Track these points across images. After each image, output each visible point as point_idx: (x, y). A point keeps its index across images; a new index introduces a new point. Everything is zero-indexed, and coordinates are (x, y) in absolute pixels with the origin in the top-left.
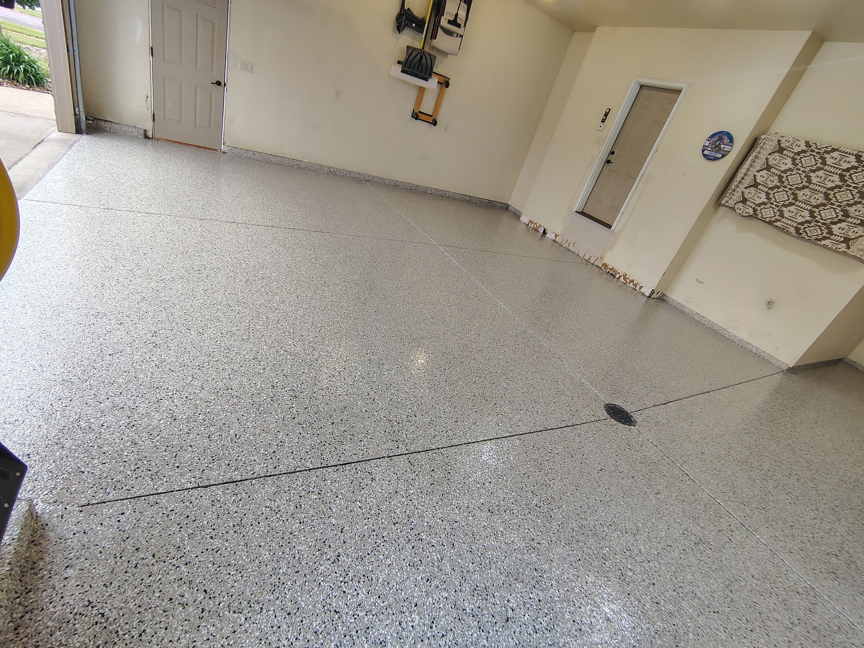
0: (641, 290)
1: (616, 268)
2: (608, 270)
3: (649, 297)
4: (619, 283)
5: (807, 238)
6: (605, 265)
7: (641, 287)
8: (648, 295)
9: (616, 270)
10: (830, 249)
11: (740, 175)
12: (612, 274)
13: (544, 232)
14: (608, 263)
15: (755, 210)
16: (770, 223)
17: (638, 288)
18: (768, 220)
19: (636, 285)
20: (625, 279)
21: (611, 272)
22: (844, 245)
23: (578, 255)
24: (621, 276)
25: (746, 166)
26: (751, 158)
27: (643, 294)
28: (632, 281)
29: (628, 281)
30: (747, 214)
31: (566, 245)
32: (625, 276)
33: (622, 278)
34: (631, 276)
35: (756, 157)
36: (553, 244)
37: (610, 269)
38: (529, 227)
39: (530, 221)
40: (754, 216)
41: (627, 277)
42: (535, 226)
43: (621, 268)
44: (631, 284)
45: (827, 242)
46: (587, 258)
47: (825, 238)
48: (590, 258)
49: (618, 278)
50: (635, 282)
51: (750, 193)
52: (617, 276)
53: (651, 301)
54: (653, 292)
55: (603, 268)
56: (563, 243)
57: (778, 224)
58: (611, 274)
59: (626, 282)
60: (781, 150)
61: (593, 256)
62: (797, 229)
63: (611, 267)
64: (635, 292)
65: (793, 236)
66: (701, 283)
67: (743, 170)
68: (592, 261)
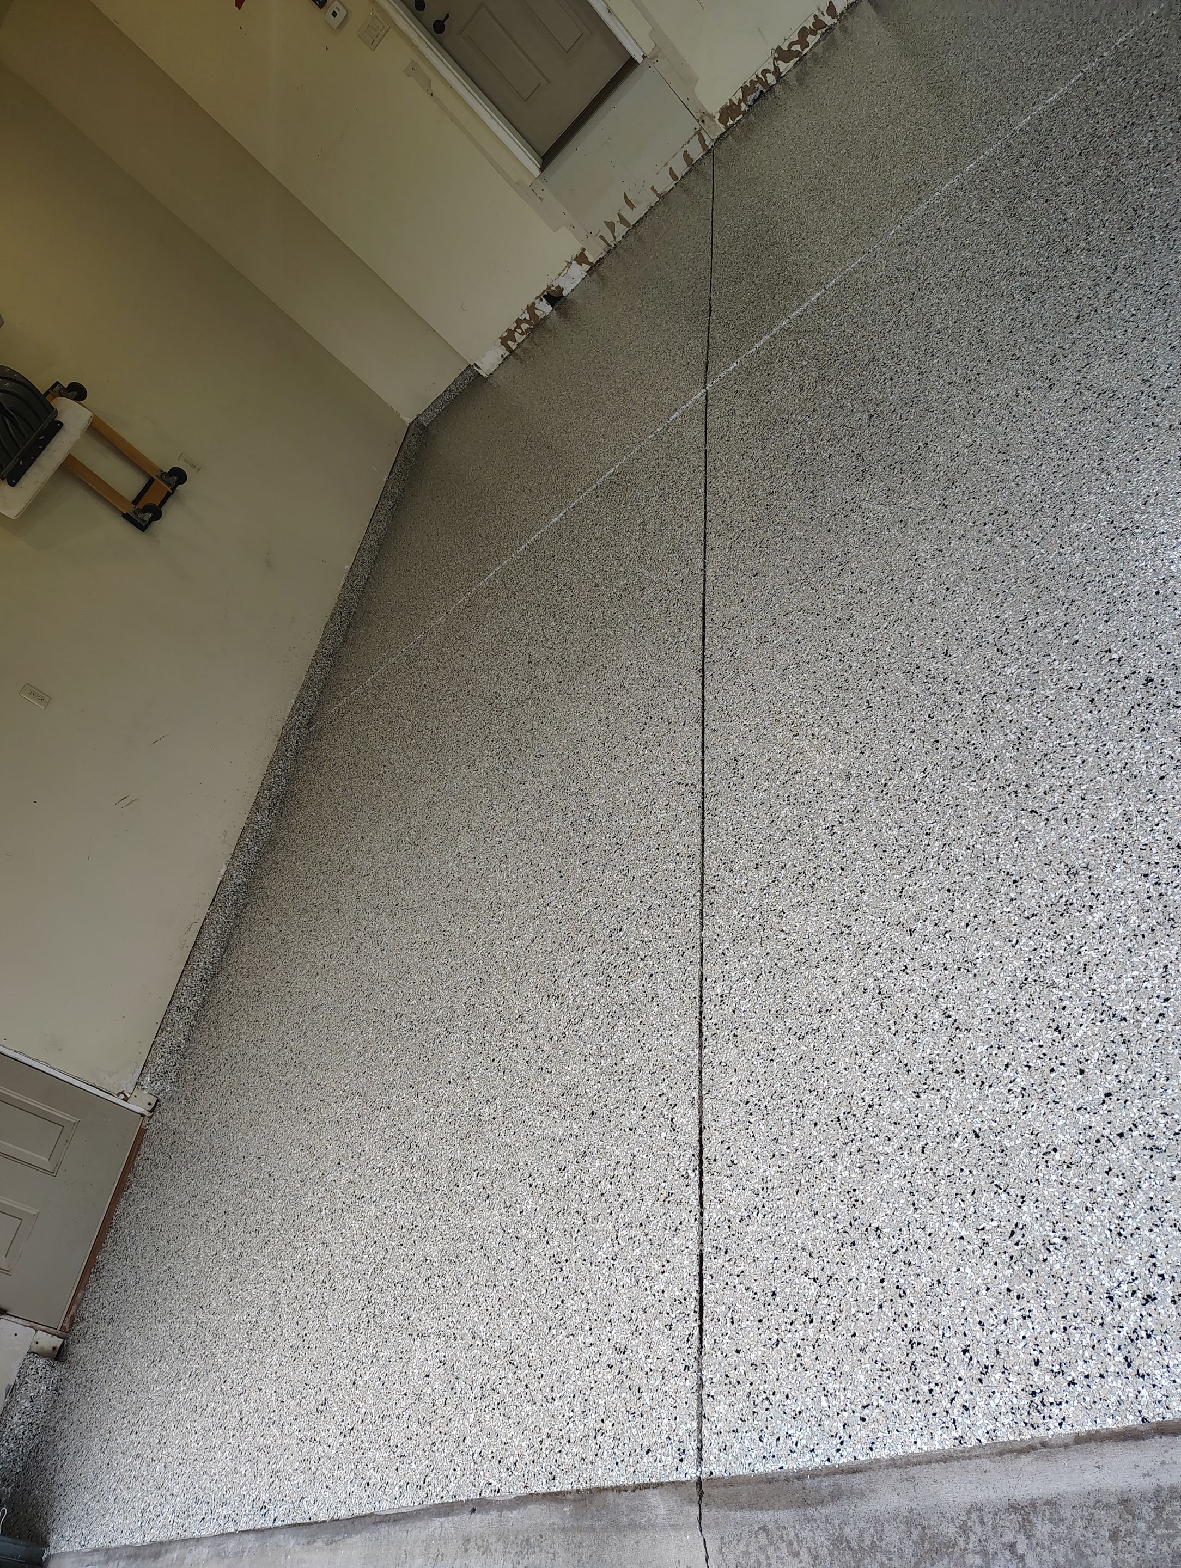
0: (838, 12)
1: (746, 75)
2: (744, 107)
4: (792, 80)
6: (728, 111)
7: (831, 9)
9: (754, 78)
12: (760, 95)
13: (553, 297)
14: (724, 101)
17: (828, 20)
19: (818, 23)
20: (787, 56)
21: (750, 99)
23: (663, 197)
24: (776, 68)
27: (851, 7)
28: (803, 33)
29: (797, 47)
31: (621, 230)
32: (782, 54)
33: (783, 67)
34: (785, 34)
36: (602, 278)
37: (744, 99)
38: (518, 351)
39: (504, 341)
41: (785, 48)
42: (525, 326)
44: (809, 38)
46: (681, 168)
48: (686, 156)
49: (779, 78)
50: (809, 24)
52: (771, 79)
55: (731, 122)
56: (610, 239)
58: (757, 98)
59: (798, 53)
61: (686, 148)
63: (740, 95)
64: (837, 33)
68: (696, 152)
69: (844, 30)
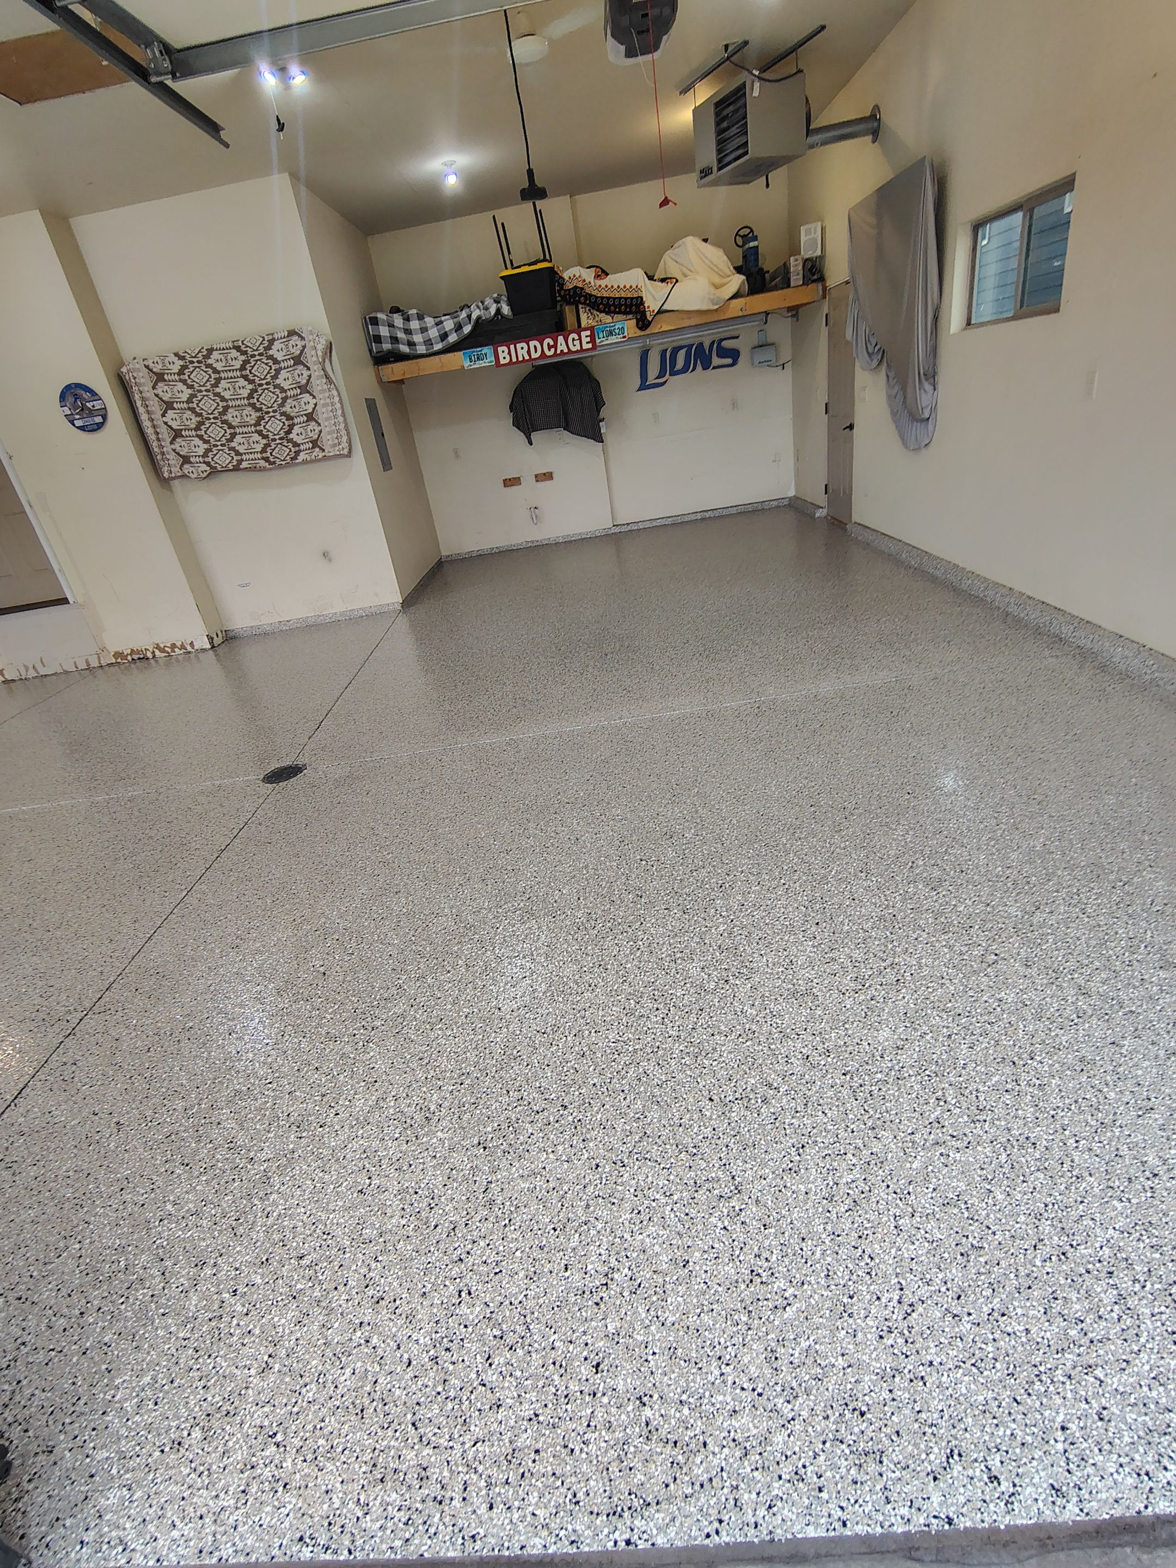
0: (196, 649)
2: (129, 656)
3: (213, 647)
4: (160, 661)
5: (283, 463)
6: (117, 655)
7: (192, 644)
8: (209, 646)
9: (140, 648)
10: (312, 461)
11: (149, 431)
12: (141, 659)
15: (208, 464)
16: (236, 469)
17: (189, 648)
18: (230, 466)
19: (183, 647)
20: (162, 650)
21: (134, 656)
22: (317, 449)
23: (65, 672)
24: (153, 651)
25: (144, 417)
26: (139, 403)
27: (204, 650)
28: (173, 646)
29: (169, 650)
30: (205, 474)
31: (32, 673)
32: (158, 647)
33: (157, 653)
34: (165, 641)
35: (143, 399)
37: (131, 654)
40: (214, 472)
41: (162, 646)
43: (143, 642)
44: (176, 650)
45: (302, 457)
47: (297, 453)
48: (87, 662)
49: (154, 656)
50: (179, 644)
51: (182, 446)
52: (149, 655)
53: (220, 651)
54: (211, 639)
55: (119, 660)
57: (244, 465)
58: (139, 659)
59: (169, 653)
60: (160, 377)
61: (89, 657)
62: (266, 459)
63: (129, 651)
64: (192, 655)
65: (270, 469)
66: (247, 585)
67: (146, 424)
68: (94, 663)
69: (198, 658)
